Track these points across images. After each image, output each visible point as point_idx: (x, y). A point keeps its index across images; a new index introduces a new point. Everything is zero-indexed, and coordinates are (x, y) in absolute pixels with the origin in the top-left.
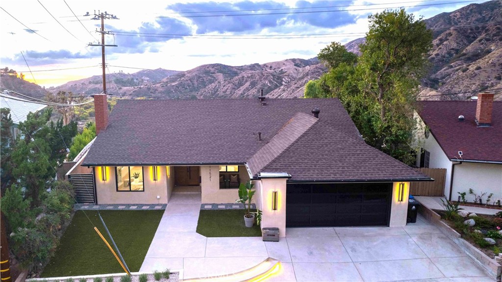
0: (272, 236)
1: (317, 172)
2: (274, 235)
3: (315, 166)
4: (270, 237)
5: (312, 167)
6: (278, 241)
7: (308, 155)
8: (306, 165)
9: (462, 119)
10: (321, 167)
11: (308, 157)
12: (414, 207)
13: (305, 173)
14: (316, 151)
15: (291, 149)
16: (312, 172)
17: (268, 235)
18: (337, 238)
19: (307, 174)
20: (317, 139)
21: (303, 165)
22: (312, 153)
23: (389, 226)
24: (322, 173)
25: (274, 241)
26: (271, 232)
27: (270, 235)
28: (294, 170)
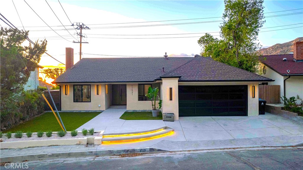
0: (170, 118)
2: (171, 117)
4: (168, 118)
6: (173, 121)
9: (285, 60)
12: (263, 103)
17: (166, 117)
18: (214, 120)
23: (247, 116)
25: (171, 121)
26: (169, 115)
27: (168, 117)
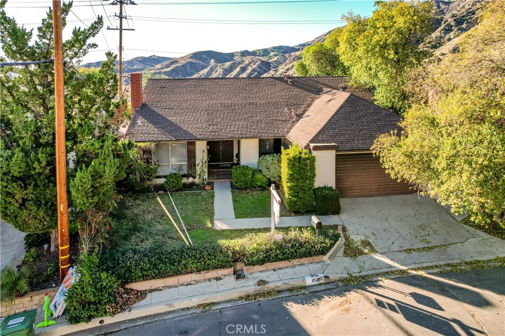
1: (361, 142)
3: (358, 137)
5: (355, 137)
7: (349, 126)
8: (350, 136)
10: (364, 138)
11: (349, 128)
13: (351, 143)
14: (356, 122)
15: (332, 121)
16: (357, 142)
19: (353, 144)
20: (354, 112)
21: (346, 136)
22: (352, 125)
24: (366, 143)
28: (340, 140)
